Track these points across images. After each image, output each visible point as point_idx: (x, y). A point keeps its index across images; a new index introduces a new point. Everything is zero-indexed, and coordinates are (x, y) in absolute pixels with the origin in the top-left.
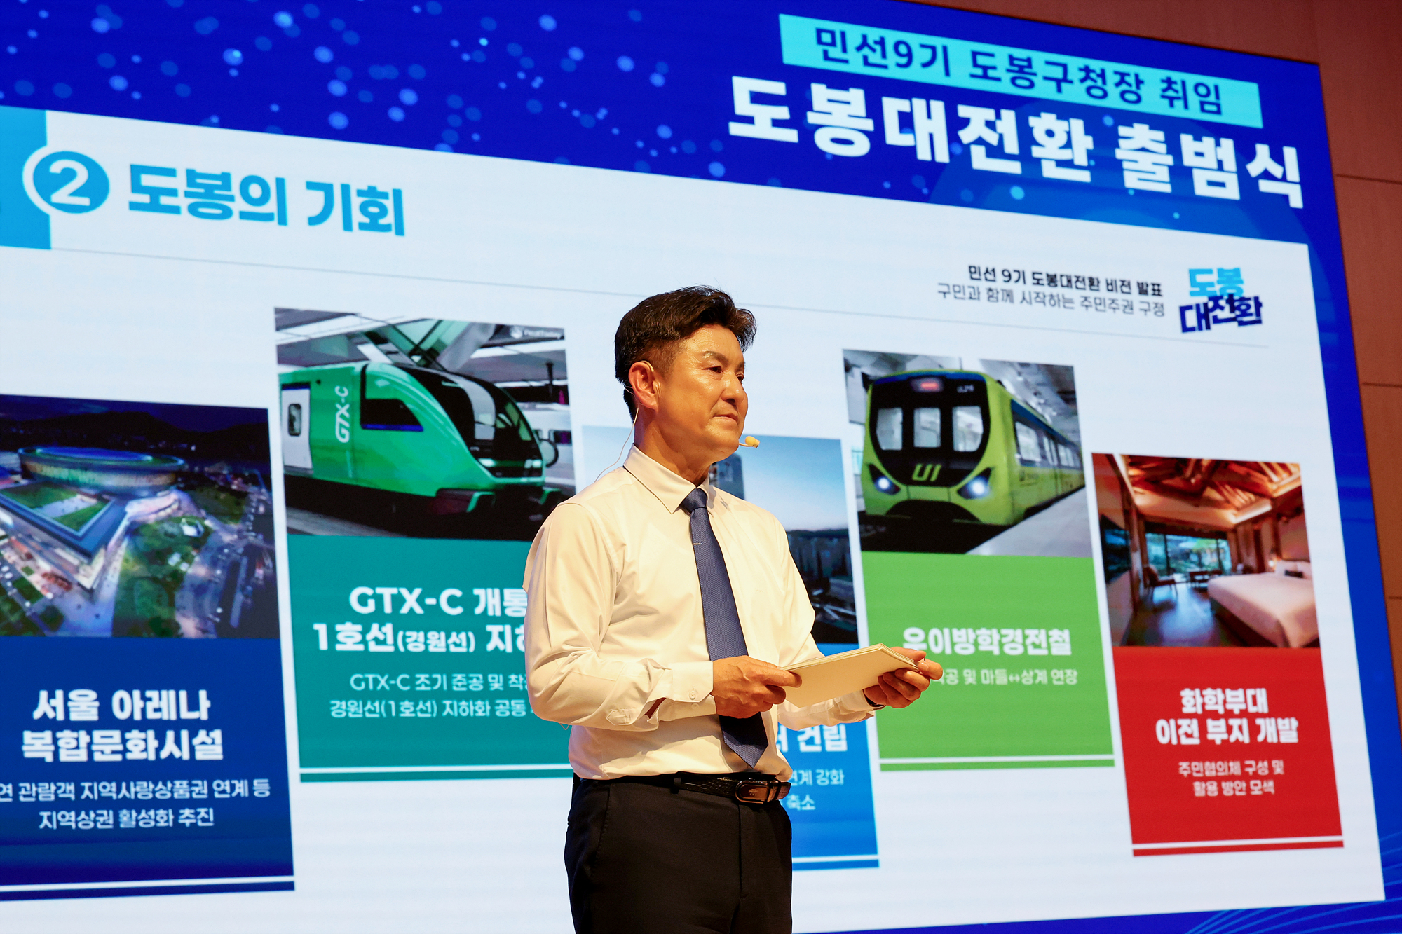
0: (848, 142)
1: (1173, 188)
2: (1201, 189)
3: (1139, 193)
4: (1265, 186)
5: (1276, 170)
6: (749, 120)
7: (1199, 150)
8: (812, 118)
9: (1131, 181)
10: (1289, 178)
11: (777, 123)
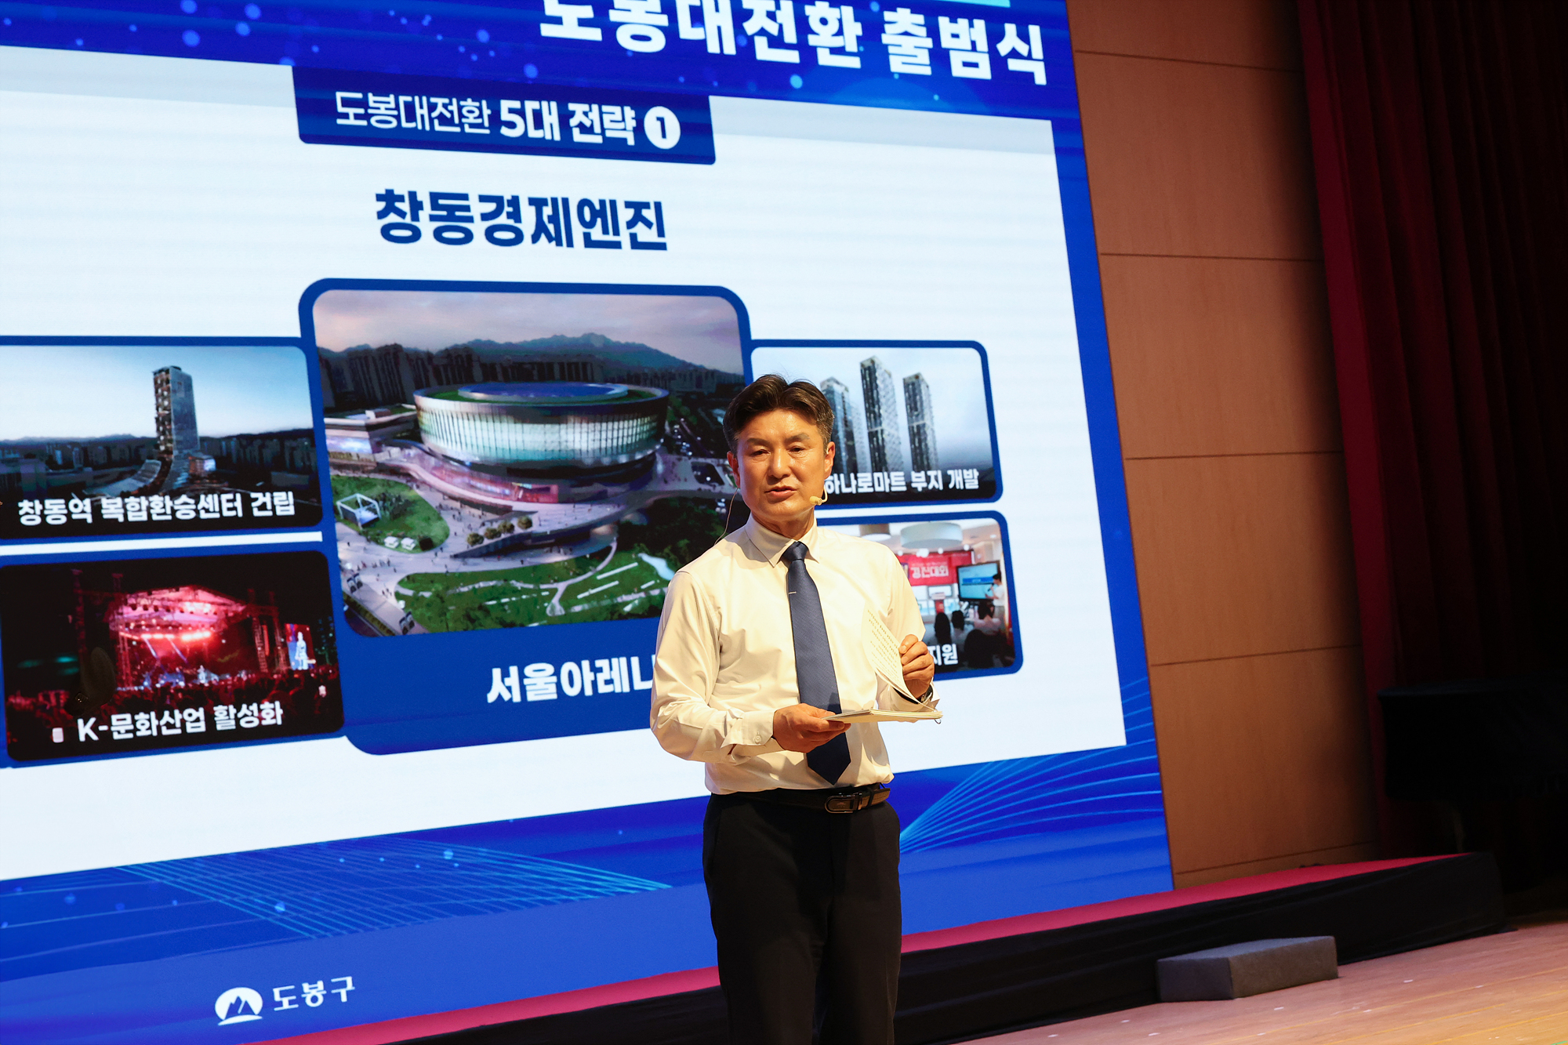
0: (646, 39)
1: (933, 70)
2: (958, 71)
3: (903, 76)
4: (1014, 65)
5: (1023, 49)
6: (558, 21)
7: (955, 32)
8: (614, 16)
9: (896, 66)
10: (1034, 56)
11: (583, 23)
